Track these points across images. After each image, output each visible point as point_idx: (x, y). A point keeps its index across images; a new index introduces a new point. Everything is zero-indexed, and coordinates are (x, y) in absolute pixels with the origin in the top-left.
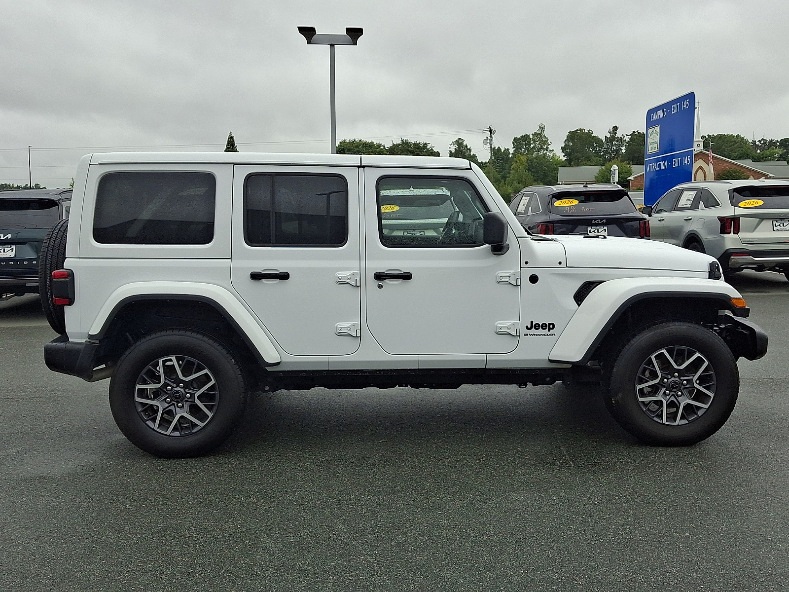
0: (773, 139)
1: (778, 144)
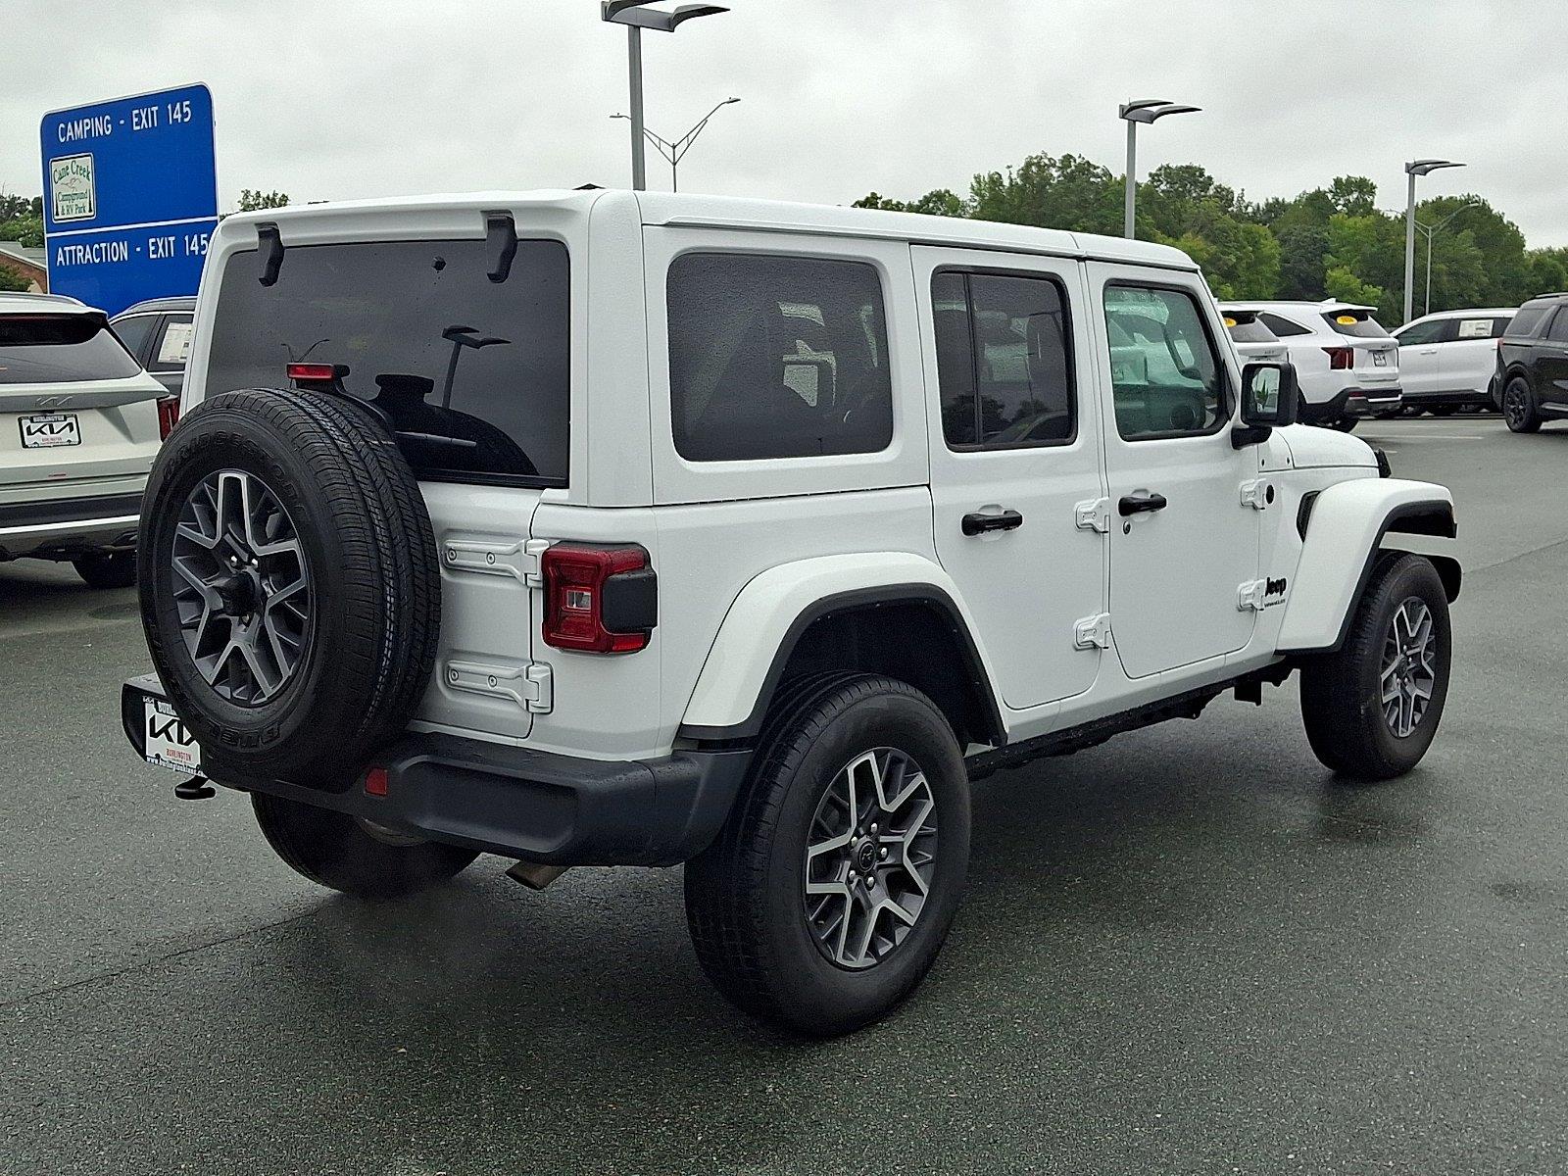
0: (17, 196)
1: (30, 208)
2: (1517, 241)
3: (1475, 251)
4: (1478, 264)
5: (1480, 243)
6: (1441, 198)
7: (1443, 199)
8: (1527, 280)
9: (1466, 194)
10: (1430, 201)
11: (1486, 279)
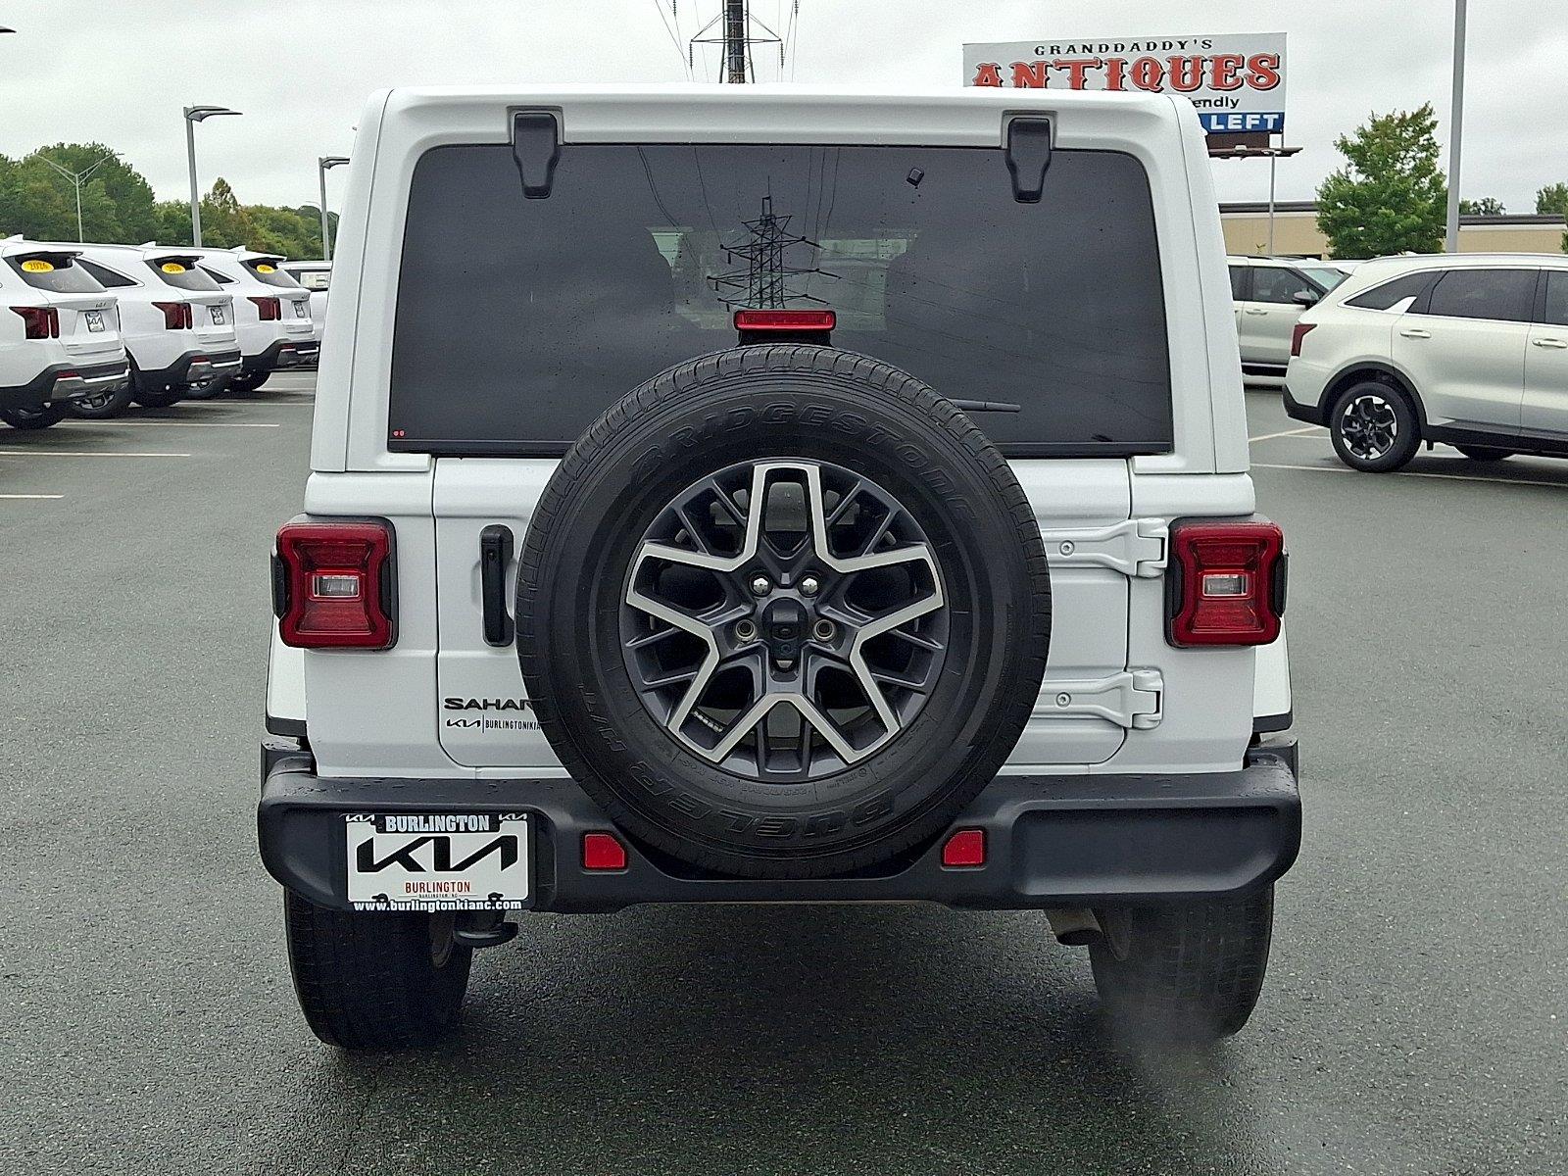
2: (147, 195)
3: (107, 201)
4: (112, 215)
5: (111, 192)
6: (62, 145)
7: (66, 147)
8: (160, 232)
9: (91, 143)
10: (51, 147)
11: (120, 230)
